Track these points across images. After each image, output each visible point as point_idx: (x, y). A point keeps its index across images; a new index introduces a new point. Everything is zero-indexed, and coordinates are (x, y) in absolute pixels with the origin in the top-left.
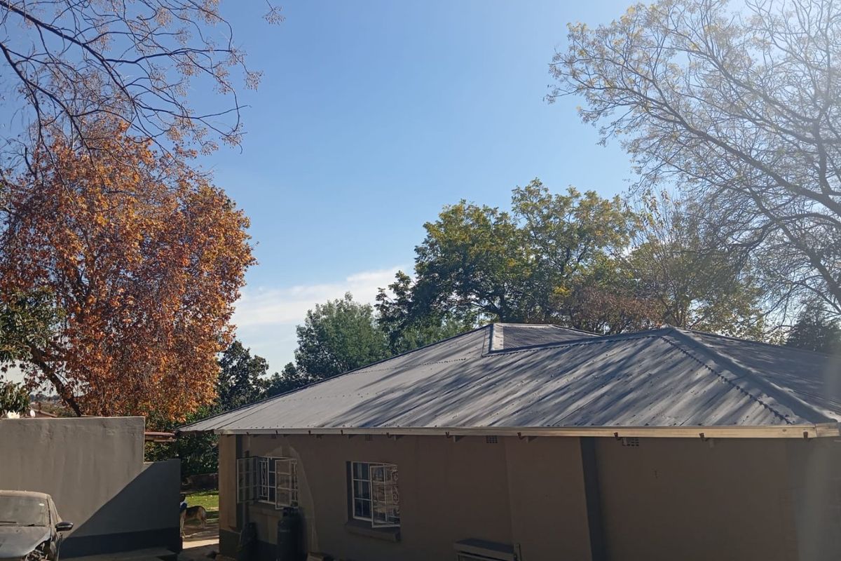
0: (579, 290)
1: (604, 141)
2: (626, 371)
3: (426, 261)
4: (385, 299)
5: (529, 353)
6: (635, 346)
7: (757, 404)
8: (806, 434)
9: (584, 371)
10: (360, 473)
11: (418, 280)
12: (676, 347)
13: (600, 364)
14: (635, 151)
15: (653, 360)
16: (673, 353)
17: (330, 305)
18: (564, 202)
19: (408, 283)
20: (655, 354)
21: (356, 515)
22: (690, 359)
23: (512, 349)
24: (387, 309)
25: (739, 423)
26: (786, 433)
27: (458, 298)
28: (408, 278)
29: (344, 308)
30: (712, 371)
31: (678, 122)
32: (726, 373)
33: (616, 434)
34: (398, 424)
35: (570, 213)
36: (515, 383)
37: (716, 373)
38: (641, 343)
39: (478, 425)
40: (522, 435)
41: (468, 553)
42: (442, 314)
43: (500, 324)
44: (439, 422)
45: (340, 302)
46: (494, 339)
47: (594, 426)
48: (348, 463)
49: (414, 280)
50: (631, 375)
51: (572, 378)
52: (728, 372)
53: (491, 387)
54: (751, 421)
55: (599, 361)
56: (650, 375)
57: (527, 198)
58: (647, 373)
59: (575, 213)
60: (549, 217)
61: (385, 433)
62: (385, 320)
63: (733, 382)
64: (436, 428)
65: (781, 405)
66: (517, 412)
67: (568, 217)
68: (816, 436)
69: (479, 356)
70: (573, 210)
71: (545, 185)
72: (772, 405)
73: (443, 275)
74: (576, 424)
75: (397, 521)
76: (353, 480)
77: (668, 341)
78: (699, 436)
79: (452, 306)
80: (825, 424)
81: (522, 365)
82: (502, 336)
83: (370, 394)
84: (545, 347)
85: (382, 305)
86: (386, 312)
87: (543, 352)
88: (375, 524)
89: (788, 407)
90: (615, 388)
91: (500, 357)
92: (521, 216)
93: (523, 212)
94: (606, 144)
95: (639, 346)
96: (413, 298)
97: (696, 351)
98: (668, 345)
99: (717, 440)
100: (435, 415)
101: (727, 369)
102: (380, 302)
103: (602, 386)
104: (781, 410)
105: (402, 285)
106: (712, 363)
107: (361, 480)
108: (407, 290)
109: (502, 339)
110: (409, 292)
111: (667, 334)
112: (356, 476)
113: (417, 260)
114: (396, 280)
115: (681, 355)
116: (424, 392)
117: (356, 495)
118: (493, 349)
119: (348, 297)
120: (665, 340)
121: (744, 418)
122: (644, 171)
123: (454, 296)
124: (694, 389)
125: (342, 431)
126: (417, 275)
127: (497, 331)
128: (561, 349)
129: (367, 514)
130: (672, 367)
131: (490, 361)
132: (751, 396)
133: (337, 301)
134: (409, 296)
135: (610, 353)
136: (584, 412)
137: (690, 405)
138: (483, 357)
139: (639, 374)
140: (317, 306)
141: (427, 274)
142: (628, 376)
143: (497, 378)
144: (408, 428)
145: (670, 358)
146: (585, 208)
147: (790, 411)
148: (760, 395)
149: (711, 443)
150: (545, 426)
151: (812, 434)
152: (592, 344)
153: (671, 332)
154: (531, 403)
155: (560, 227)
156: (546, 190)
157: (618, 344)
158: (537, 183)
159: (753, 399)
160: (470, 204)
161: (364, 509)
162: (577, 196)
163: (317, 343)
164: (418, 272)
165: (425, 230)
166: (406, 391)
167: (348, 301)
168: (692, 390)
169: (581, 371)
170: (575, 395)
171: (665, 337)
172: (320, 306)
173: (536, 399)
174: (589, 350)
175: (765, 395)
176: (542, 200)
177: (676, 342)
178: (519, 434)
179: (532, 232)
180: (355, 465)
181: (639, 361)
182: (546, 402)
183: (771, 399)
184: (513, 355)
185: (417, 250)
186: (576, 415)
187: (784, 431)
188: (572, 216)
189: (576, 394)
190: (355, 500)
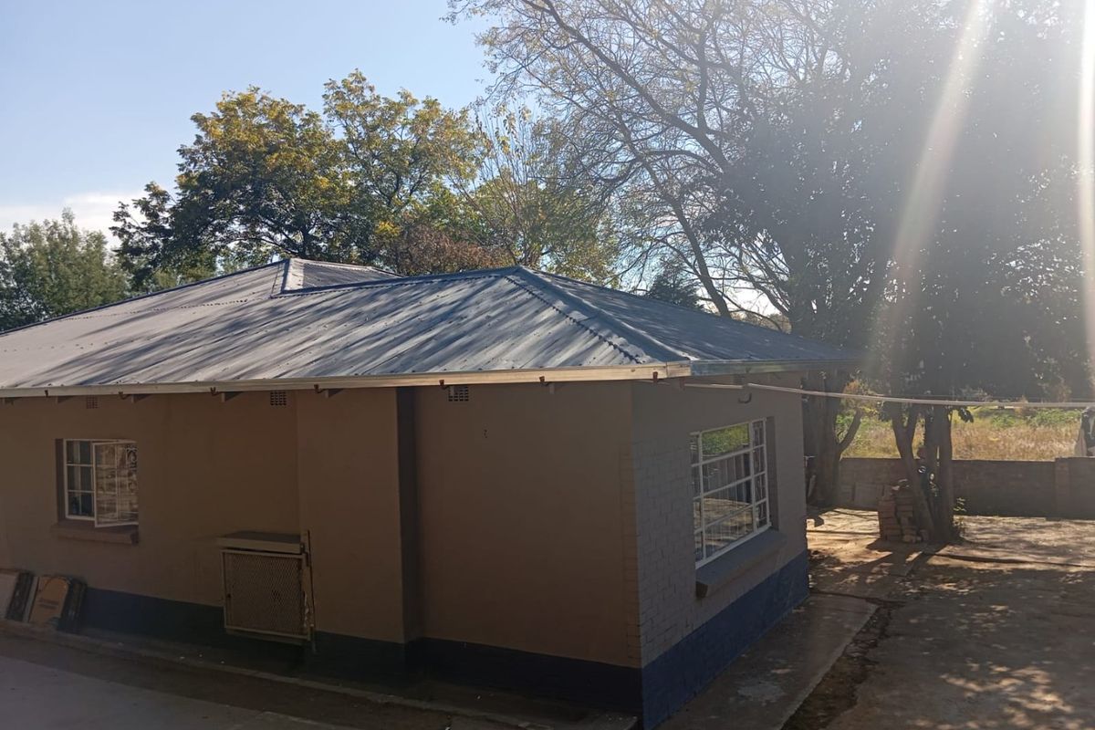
0: (410, 229)
1: (454, 17)
2: (460, 314)
3: (195, 170)
4: (128, 220)
5: (337, 293)
6: (472, 286)
7: (606, 344)
8: (655, 374)
9: (407, 314)
10: (78, 456)
11: (181, 197)
12: (521, 287)
13: (428, 306)
14: (491, 44)
15: (493, 301)
16: (517, 294)
17: (36, 228)
18: (396, 109)
19: (165, 200)
20: (496, 296)
21: (70, 513)
22: (536, 300)
23: (313, 289)
24: (131, 236)
25: (585, 364)
26: (634, 373)
27: (242, 229)
28: (164, 193)
29: (59, 234)
30: (560, 312)
31: (547, 11)
32: (576, 315)
33: (442, 382)
34: (139, 378)
35: (404, 126)
36: (314, 328)
37: (564, 314)
38: (480, 282)
39: (260, 377)
40: (320, 387)
41: (239, 549)
42: (216, 252)
43: (299, 260)
44: (201, 376)
45: (52, 224)
46: (290, 277)
47: (414, 374)
48: (59, 442)
49: (175, 197)
50: (466, 317)
51: (392, 321)
52: (577, 312)
53: (281, 334)
54: (598, 363)
55: (428, 302)
56: (489, 317)
57: (346, 98)
58: (485, 315)
59: (409, 126)
60: (374, 128)
61: (117, 393)
62: (128, 251)
63: (582, 323)
64: (196, 383)
65: (632, 345)
66: (315, 361)
67: (399, 132)
68: (666, 377)
69: (266, 297)
70: (407, 123)
71: (370, 81)
72: (622, 345)
73: (221, 192)
74: (392, 372)
75: (134, 517)
76: (65, 465)
77: (512, 281)
78: (539, 380)
79: (231, 240)
80: (677, 363)
81: (328, 308)
82: (302, 275)
83: (93, 345)
84: (359, 286)
85: (123, 229)
86: (128, 241)
87: (356, 292)
88: (99, 523)
89: (639, 347)
90: (446, 332)
91: (296, 298)
92: (336, 122)
93: (340, 116)
94: (456, 21)
95: (479, 287)
96: (172, 224)
97: (545, 290)
98: (512, 286)
99: (560, 385)
100: (196, 367)
101: (576, 310)
102: (119, 224)
103: (429, 329)
104: (630, 349)
105: (154, 203)
106: (560, 304)
107: (78, 466)
108: (162, 210)
109: (302, 279)
110: (167, 215)
111: (513, 274)
112: (70, 459)
113: (182, 167)
114: (146, 195)
115: (527, 296)
116: (181, 341)
117: (71, 487)
118: (287, 288)
119: (68, 217)
120: (510, 280)
121: (591, 359)
122: (500, 69)
123: (236, 226)
124: (538, 331)
125: (46, 392)
126: (180, 191)
127: (294, 268)
128: (379, 290)
129: (88, 512)
130: (515, 308)
131: (283, 303)
132: (600, 337)
133: (46, 223)
134: (166, 220)
135: (441, 294)
136: (404, 358)
137: (532, 347)
138: (272, 298)
139: (476, 316)
140: (16, 225)
141: (196, 190)
142: (462, 318)
143: (290, 323)
144: (154, 384)
145: (514, 298)
146: (422, 121)
147: (640, 351)
148: (609, 336)
149: (552, 387)
150: (353, 374)
151: (662, 375)
152: (422, 283)
153: (517, 271)
154: (336, 350)
155: (388, 146)
156: (372, 89)
157: (451, 285)
158: (360, 79)
159: (602, 340)
160: (264, 94)
161: (83, 505)
162: (414, 102)
163: (13, 284)
164: (182, 186)
165: (195, 124)
166: (153, 341)
167: (67, 223)
168: (535, 332)
169: (404, 314)
170: (393, 340)
171: (510, 277)
172: (20, 227)
173: (341, 346)
174: (416, 290)
175: (615, 336)
176: (366, 104)
177: (521, 282)
178: (317, 386)
179: (350, 146)
180: (69, 444)
181: (477, 303)
182: (354, 349)
183: (622, 339)
184: (314, 296)
185: (182, 152)
186: (393, 362)
187: (633, 371)
188: (405, 131)
189: (395, 339)
190: (69, 493)
